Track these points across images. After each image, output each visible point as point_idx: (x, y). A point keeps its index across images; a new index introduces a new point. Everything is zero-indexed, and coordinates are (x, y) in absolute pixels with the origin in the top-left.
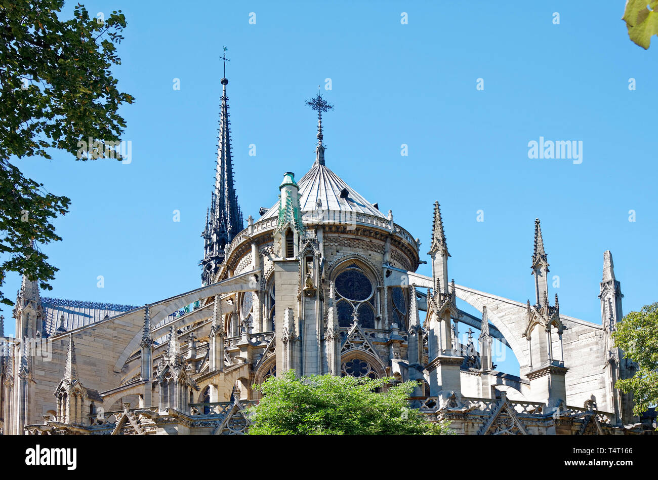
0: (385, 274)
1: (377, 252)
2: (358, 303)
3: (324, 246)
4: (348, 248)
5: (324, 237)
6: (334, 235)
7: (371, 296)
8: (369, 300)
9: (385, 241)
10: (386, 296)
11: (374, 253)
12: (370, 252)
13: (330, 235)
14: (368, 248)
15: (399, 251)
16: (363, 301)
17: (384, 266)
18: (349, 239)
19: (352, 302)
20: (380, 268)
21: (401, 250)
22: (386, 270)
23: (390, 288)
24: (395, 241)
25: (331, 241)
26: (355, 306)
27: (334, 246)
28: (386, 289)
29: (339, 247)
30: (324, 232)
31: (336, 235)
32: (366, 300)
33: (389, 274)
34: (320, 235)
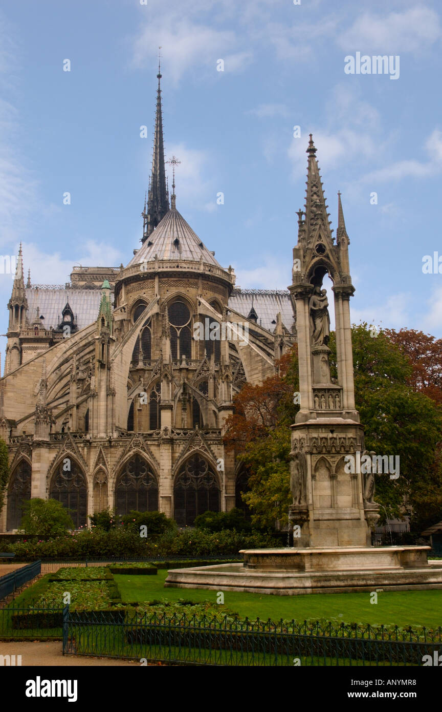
0: (198, 304)
1: (193, 287)
2: (180, 328)
3: (159, 287)
4: (174, 288)
5: (159, 281)
7: (189, 321)
8: (188, 325)
9: (198, 279)
11: (191, 289)
12: (188, 289)
13: (163, 279)
14: (187, 286)
15: (209, 283)
16: (183, 326)
17: (198, 297)
18: (174, 281)
19: (177, 328)
20: (194, 300)
22: (198, 301)
23: (201, 314)
24: (206, 277)
25: (164, 283)
26: (179, 330)
27: (165, 287)
29: (168, 287)
30: (159, 278)
31: (166, 279)
32: (186, 325)
34: (157, 280)
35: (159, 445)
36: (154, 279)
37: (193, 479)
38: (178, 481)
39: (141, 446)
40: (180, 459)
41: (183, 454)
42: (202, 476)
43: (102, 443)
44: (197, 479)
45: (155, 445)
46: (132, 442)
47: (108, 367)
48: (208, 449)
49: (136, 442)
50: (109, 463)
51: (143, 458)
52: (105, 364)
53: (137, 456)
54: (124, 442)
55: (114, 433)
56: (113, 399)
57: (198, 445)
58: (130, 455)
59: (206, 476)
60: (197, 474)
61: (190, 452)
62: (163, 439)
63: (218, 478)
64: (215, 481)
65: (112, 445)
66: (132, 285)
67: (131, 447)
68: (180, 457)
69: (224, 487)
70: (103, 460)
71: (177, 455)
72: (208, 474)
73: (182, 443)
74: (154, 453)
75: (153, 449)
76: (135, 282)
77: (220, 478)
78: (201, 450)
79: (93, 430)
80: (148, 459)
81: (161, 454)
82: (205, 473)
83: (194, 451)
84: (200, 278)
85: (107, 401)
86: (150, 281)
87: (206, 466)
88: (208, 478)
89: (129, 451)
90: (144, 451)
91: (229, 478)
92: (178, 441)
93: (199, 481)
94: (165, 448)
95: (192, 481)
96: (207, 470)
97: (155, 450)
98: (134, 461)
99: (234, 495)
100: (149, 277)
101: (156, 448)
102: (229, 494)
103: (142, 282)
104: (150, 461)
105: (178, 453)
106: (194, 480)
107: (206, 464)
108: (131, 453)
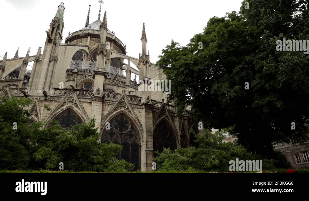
0: (110, 54)
3: (90, 42)
5: (91, 39)
6: (94, 38)
9: (112, 42)
10: (110, 62)
13: (93, 38)
17: (111, 51)
21: (118, 46)
22: (111, 52)
23: (111, 59)
24: (116, 43)
25: (93, 40)
27: (94, 43)
28: (110, 60)
30: (91, 37)
31: (95, 38)
33: (112, 53)
34: (89, 38)
35: (91, 103)
36: (88, 37)
37: (118, 134)
38: (105, 135)
39: (74, 102)
40: (108, 116)
41: (111, 113)
42: (126, 132)
43: (39, 97)
44: (121, 134)
45: (87, 102)
46: (66, 99)
47: (54, 43)
48: (131, 111)
49: (69, 99)
50: (42, 115)
51: (74, 113)
52: (52, 40)
53: (69, 109)
54: (60, 98)
55: (50, 90)
56: (54, 64)
57: (124, 107)
58: (63, 109)
59: (129, 133)
60: (121, 130)
61: (117, 112)
62: (95, 97)
63: (139, 135)
64: (136, 137)
65: (47, 99)
66: (74, 41)
67: (65, 103)
68: (109, 115)
69: (144, 143)
70: (36, 112)
71: (106, 113)
72: (130, 131)
73: (111, 104)
74: (85, 108)
75: (85, 105)
76: (76, 39)
77: (141, 136)
78: (126, 111)
79: (31, 86)
80: (79, 114)
81: (92, 109)
82: (128, 130)
83: (121, 111)
84: (113, 42)
85: (49, 66)
86: (85, 38)
87: (129, 125)
88: (130, 135)
89: (63, 105)
90: (77, 106)
91: (149, 135)
92: (107, 102)
93: (123, 136)
94: (96, 104)
95: (117, 136)
96: (130, 127)
97: (87, 107)
98: (66, 115)
99: (153, 150)
100: (85, 36)
101: (88, 105)
102: (149, 148)
103: (80, 39)
104: (81, 116)
105: (106, 111)
106: (119, 136)
107: (129, 122)
108: (65, 107)
